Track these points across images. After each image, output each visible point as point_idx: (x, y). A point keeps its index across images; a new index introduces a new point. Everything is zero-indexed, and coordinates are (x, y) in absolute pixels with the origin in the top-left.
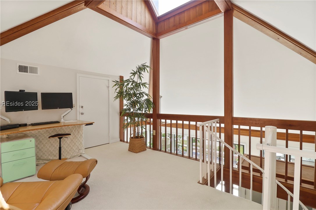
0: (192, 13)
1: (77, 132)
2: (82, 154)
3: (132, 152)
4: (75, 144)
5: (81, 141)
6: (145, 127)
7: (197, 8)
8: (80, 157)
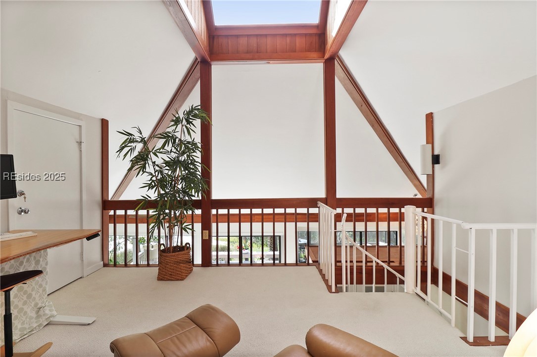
0: (280, 43)
1: (33, 263)
2: (51, 319)
3: (172, 280)
4: (29, 296)
5: (44, 285)
6: (190, 227)
7: (288, 39)
8: (50, 327)
